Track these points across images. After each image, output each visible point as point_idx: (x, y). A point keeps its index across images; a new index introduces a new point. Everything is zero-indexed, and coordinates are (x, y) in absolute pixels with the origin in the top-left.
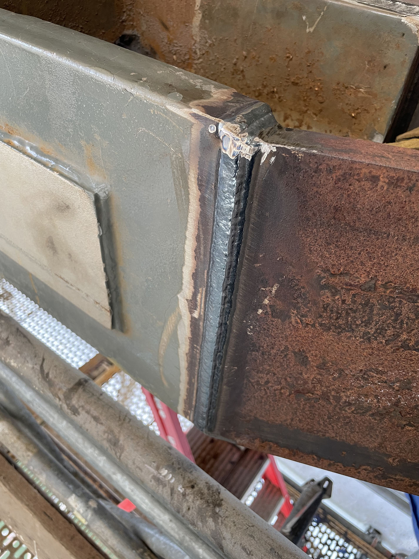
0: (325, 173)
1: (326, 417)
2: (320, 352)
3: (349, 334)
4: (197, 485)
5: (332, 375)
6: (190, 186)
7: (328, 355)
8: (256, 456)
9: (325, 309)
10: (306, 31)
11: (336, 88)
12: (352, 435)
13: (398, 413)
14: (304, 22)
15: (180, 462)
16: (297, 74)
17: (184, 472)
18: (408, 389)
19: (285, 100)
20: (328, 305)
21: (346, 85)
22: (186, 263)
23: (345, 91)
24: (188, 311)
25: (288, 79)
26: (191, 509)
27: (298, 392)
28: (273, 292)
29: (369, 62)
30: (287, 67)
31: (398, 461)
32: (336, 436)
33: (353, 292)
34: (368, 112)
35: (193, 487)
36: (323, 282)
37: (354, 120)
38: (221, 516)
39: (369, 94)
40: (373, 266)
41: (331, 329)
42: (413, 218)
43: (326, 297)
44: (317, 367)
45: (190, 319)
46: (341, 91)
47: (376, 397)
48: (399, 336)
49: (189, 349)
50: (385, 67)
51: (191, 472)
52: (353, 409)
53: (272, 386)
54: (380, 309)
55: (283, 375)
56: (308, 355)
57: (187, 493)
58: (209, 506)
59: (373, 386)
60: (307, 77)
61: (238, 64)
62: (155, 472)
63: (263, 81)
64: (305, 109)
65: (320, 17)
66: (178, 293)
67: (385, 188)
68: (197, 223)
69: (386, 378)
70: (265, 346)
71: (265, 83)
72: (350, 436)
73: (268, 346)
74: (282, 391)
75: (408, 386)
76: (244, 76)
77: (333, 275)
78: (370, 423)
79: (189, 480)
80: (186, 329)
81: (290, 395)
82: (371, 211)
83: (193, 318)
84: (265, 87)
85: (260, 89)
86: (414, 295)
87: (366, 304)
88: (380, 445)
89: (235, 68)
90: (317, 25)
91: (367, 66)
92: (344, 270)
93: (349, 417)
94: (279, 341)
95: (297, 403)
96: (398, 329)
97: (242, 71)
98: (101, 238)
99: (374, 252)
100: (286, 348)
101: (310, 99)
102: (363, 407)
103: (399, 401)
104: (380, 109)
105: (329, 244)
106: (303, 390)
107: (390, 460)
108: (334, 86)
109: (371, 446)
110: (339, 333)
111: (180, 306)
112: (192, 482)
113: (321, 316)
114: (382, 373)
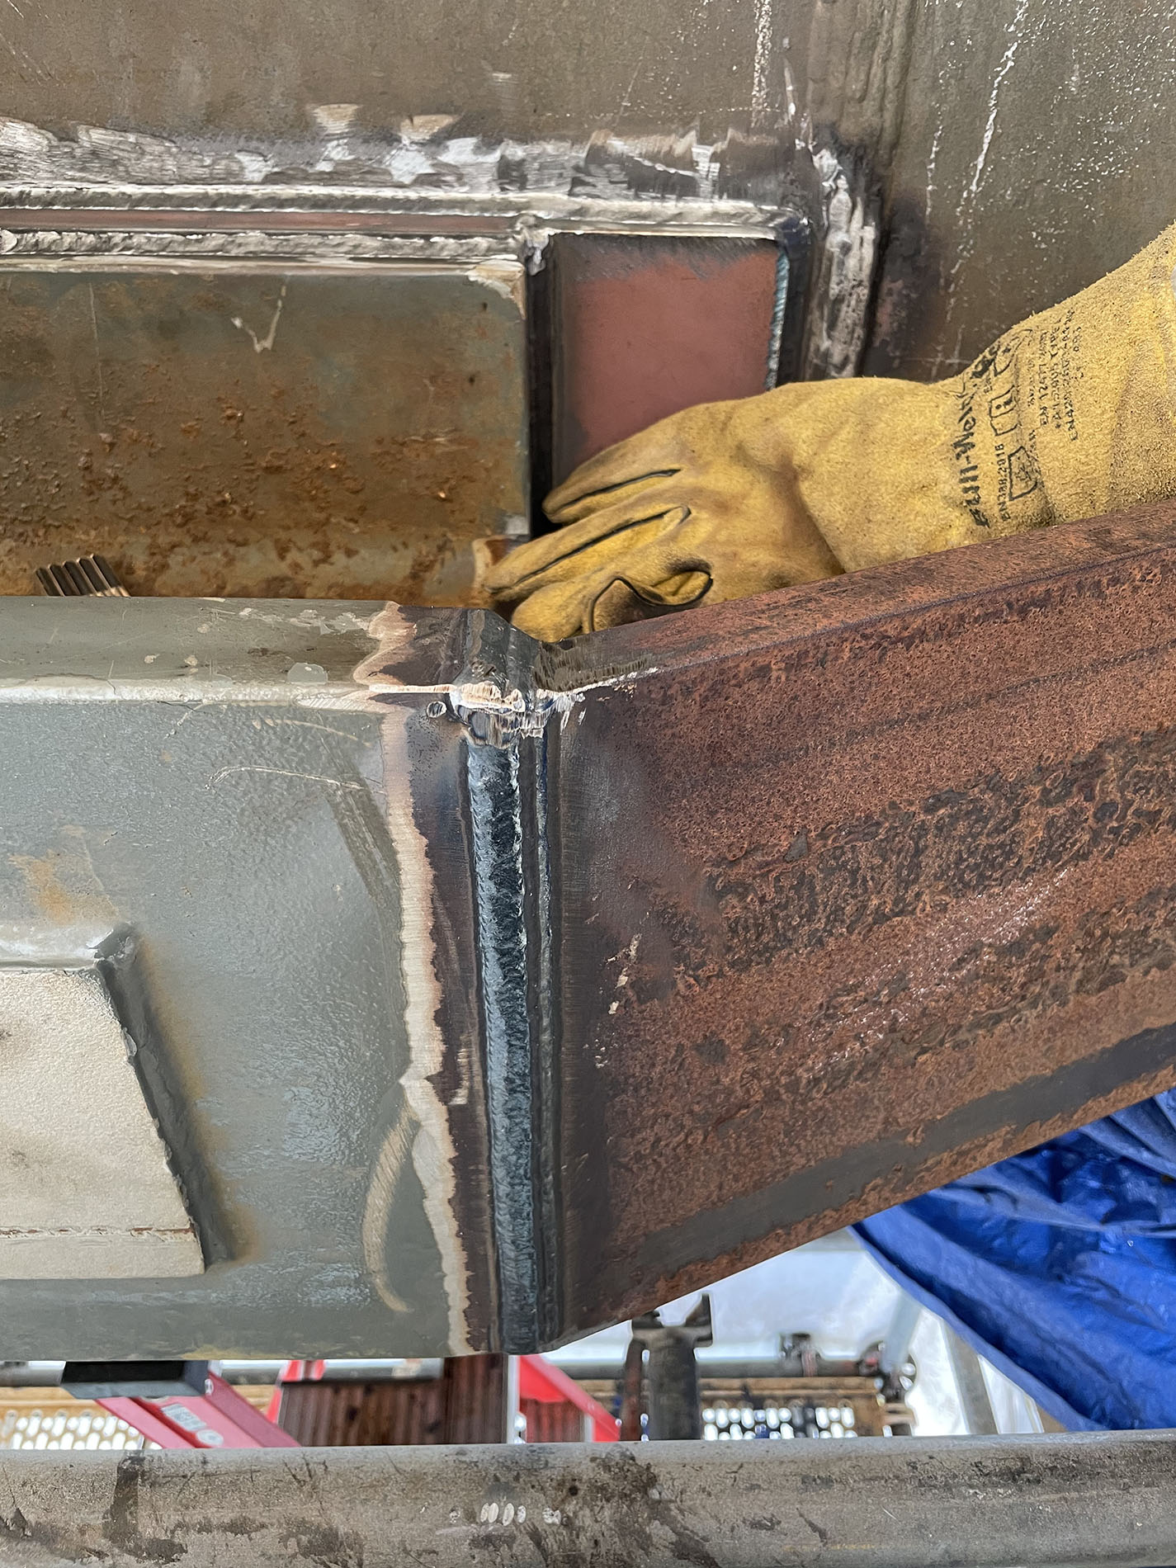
0: (680, 698)
1: (782, 1136)
2: (742, 1017)
3: (784, 953)
4: (580, 1480)
5: (774, 1045)
6: (394, 837)
7: (758, 1014)
8: (480, 1369)
9: (734, 931)
10: (254, 351)
11: (379, 451)
12: (835, 1139)
13: (899, 1043)
14: (242, 330)
15: (509, 1463)
16: (270, 448)
17: (533, 1478)
18: (903, 990)
19: (262, 512)
20: (737, 920)
21: (400, 439)
22: (412, 999)
23: (401, 452)
24: (435, 1099)
25: (252, 464)
26: (601, 1539)
27: (721, 1121)
28: (633, 953)
29: (433, 379)
30: (238, 438)
31: (922, 1132)
32: (809, 1160)
33: (774, 874)
34: (472, 480)
35: (573, 1491)
36: (719, 884)
37: (448, 505)
38: (671, 1501)
39: (460, 444)
40: (795, 811)
41: (752, 961)
42: (836, 705)
43: (733, 907)
44: (744, 1049)
45: (446, 1116)
46: (394, 455)
47: (857, 1037)
48: (865, 907)
49: (457, 1186)
50: (472, 380)
51: (547, 1463)
52: (825, 1086)
53: (667, 1145)
54: (825, 879)
55: (684, 1107)
56: (722, 1036)
57: (571, 1515)
58: (633, 1501)
59: (848, 1021)
60: (297, 449)
61: (95, 466)
62: (473, 1529)
63: (186, 487)
64: (322, 516)
65: (278, 314)
66: (400, 1074)
67: (783, 679)
68: (428, 903)
69: (863, 993)
70: (638, 1069)
71: (192, 490)
72: (831, 1142)
73: (642, 1067)
74: (690, 1141)
75: (902, 985)
76: (123, 489)
77: (735, 863)
78: (859, 1094)
79: (554, 1484)
80: (439, 1144)
81: (705, 1138)
82: (770, 724)
83: (452, 1111)
84: (194, 497)
85: (183, 507)
86: (871, 825)
87: (801, 883)
88: (886, 1122)
89: (88, 478)
90: (277, 330)
91: (432, 389)
92: (750, 845)
93: (820, 1108)
94: (664, 1043)
95: (723, 1146)
96: (862, 895)
97: (115, 480)
98: (136, 1061)
99: (791, 789)
100: (680, 1048)
101: (326, 492)
102: (840, 1071)
103: (895, 1019)
104: (497, 465)
105: (713, 813)
106: (728, 1111)
107: (910, 1139)
108: (374, 449)
109: (872, 1135)
110: (768, 961)
111: (411, 1102)
112: (564, 1481)
113: (729, 949)
114: (853, 989)
